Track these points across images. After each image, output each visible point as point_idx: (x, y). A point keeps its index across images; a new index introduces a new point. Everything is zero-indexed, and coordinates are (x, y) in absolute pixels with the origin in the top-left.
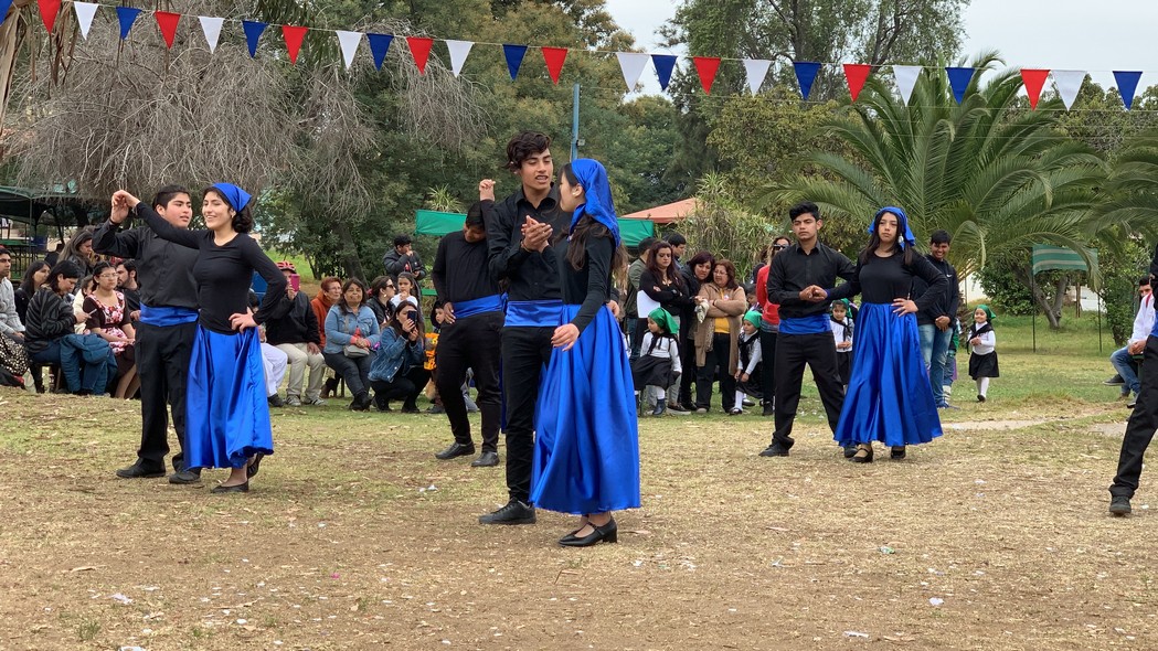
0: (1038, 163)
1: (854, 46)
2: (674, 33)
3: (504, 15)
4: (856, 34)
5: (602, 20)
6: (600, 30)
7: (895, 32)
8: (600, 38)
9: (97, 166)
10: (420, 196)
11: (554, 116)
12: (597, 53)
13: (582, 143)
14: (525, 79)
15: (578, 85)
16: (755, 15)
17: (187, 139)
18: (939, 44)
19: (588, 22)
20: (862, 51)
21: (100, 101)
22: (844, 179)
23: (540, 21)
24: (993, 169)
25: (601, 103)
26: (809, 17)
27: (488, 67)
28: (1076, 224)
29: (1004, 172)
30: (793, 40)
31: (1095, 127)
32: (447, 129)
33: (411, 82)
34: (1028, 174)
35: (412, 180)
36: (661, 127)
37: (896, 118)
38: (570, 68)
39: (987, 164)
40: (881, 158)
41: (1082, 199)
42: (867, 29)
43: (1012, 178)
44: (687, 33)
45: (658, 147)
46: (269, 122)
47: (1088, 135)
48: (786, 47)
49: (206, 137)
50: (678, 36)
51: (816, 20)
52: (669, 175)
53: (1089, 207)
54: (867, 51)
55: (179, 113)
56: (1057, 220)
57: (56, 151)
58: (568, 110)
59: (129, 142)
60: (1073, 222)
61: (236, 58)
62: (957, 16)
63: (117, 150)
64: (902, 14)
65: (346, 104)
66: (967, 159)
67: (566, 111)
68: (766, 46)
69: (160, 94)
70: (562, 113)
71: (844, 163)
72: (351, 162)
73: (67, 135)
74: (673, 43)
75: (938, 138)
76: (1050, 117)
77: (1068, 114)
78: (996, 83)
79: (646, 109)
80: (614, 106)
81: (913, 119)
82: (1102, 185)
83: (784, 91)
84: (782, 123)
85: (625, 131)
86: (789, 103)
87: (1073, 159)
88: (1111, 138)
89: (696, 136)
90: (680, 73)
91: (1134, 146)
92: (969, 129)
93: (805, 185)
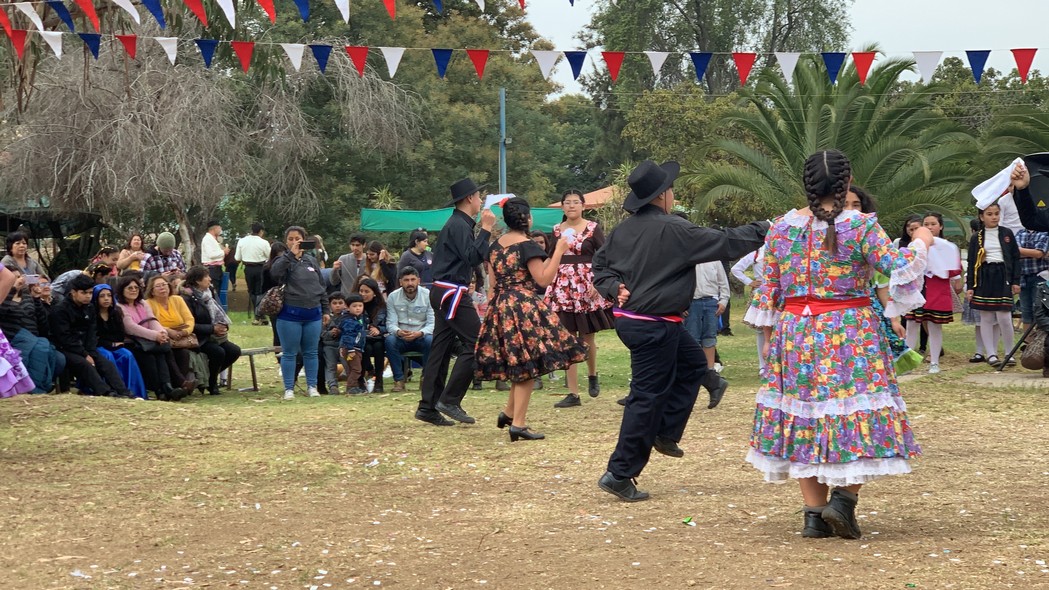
0: (916, 142)
1: (753, 43)
2: (591, 37)
3: (436, 28)
4: (754, 31)
5: (525, 30)
6: (522, 39)
7: (790, 28)
8: (523, 46)
9: (66, 183)
10: (365, 196)
11: (483, 119)
12: (521, 60)
13: (509, 141)
14: (456, 86)
15: (504, 89)
16: (663, 18)
17: (147, 154)
18: (829, 38)
19: (512, 32)
20: (760, 46)
21: (66, 123)
22: (747, 162)
23: (468, 33)
24: (878, 150)
25: (526, 104)
26: (712, 18)
27: (422, 76)
28: (953, 195)
29: (887, 152)
30: (698, 40)
31: (968, 107)
32: (385, 135)
33: (350, 93)
34: (907, 153)
35: (357, 182)
36: (583, 123)
37: (790, 106)
38: (497, 74)
39: (872, 145)
40: (778, 143)
41: (957, 172)
42: (764, 27)
43: (895, 156)
44: (602, 37)
45: (580, 141)
46: (223, 135)
47: (962, 115)
48: (691, 46)
49: (164, 151)
50: (594, 40)
51: (718, 21)
52: (591, 166)
53: (962, 180)
54: (764, 46)
55: (139, 130)
56: (935, 193)
57: (27, 170)
58: (496, 112)
59: (93, 159)
60: (950, 193)
61: (189, 78)
62: (844, 12)
63: (84, 167)
64: (794, 12)
65: (292, 115)
66: (855, 140)
67: (494, 112)
68: (674, 46)
69: (121, 114)
70: (491, 115)
71: (746, 149)
72: (300, 168)
73: (37, 155)
74: (590, 46)
75: (824, 122)
76: (927, 100)
77: (943, 96)
78: (878, 72)
79: (568, 107)
80: (538, 107)
81: (805, 107)
82: (974, 159)
83: (690, 86)
84: (689, 115)
85: (550, 128)
86: (695, 97)
87: (948, 137)
88: (982, 117)
89: (614, 129)
90: (597, 73)
91: (1003, 121)
92: (855, 114)
93: (712, 170)
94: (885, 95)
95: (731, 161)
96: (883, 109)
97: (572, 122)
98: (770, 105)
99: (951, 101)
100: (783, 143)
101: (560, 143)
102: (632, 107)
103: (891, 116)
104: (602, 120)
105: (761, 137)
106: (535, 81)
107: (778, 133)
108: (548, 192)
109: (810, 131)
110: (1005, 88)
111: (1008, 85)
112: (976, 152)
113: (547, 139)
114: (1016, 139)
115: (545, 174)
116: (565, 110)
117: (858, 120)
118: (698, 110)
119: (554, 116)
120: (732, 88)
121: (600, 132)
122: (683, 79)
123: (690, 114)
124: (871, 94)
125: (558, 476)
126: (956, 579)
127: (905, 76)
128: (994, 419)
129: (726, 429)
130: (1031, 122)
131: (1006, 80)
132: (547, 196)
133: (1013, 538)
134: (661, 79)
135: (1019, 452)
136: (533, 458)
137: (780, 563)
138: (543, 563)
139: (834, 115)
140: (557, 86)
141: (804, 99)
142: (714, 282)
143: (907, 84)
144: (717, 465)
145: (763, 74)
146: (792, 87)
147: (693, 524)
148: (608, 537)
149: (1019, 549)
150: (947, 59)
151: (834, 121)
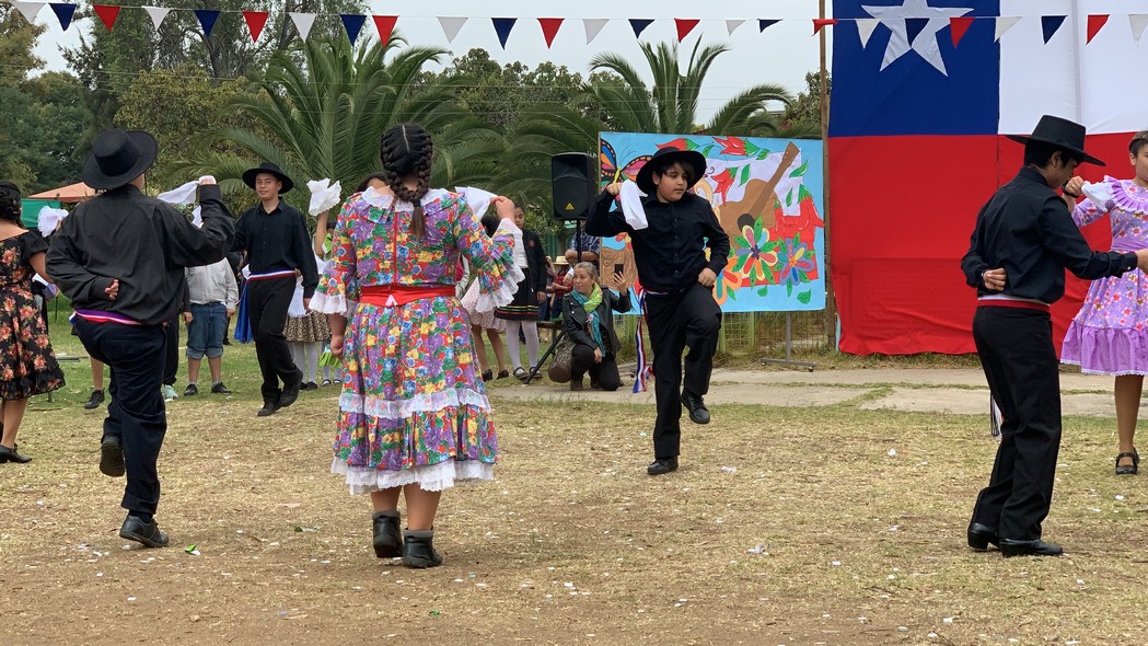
0: (440, 138)
7: (304, 9)
22: (256, 154)
25: (2, 80)
31: (493, 102)
36: (69, 104)
37: (304, 94)
40: (289, 132)
41: (483, 172)
42: (276, 6)
44: (91, 8)
45: (66, 124)
47: (487, 110)
53: (488, 180)
71: (255, 139)
75: (341, 113)
76: (451, 93)
77: (468, 89)
78: (399, 61)
79: (52, 86)
80: (16, 83)
81: (321, 95)
82: (500, 159)
83: (193, 68)
84: (192, 100)
85: (31, 109)
86: (198, 80)
87: (474, 134)
88: (508, 113)
89: (106, 112)
90: (85, 48)
91: (529, 120)
92: (375, 105)
93: (218, 162)
94: (407, 86)
95: (239, 153)
96: (404, 101)
97: (55, 102)
98: (282, 91)
99: (477, 95)
100: (297, 134)
101: (43, 126)
102: (126, 88)
103: (414, 108)
104: (92, 101)
105: (273, 127)
106: (12, 54)
107: (291, 123)
108: (28, 181)
109: (326, 121)
110: (532, 83)
111: (535, 81)
112: (502, 151)
113: (26, 121)
114: (543, 138)
115: (25, 160)
116: (48, 89)
117: (378, 111)
118: (202, 94)
119: (34, 96)
120: (241, 72)
121: (89, 115)
122: (185, 59)
123: (192, 98)
124: (393, 83)
125: (40, 503)
126: (483, 604)
127: (428, 66)
128: (521, 435)
129: (233, 448)
130: (559, 121)
131: (532, 76)
132: (27, 186)
133: (540, 560)
134: (160, 58)
135: (547, 469)
136: (12, 481)
137: (294, 593)
138: (23, 601)
139: (352, 105)
140: (39, 61)
141: (321, 86)
142: (223, 285)
143: (430, 75)
144: (223, 488)
145: (274, 57)
146: (306, 73)
147: (196, 552)
148: (99, 569)
149: (547, 571)
150: (472, 50)
151: (352, 112)
